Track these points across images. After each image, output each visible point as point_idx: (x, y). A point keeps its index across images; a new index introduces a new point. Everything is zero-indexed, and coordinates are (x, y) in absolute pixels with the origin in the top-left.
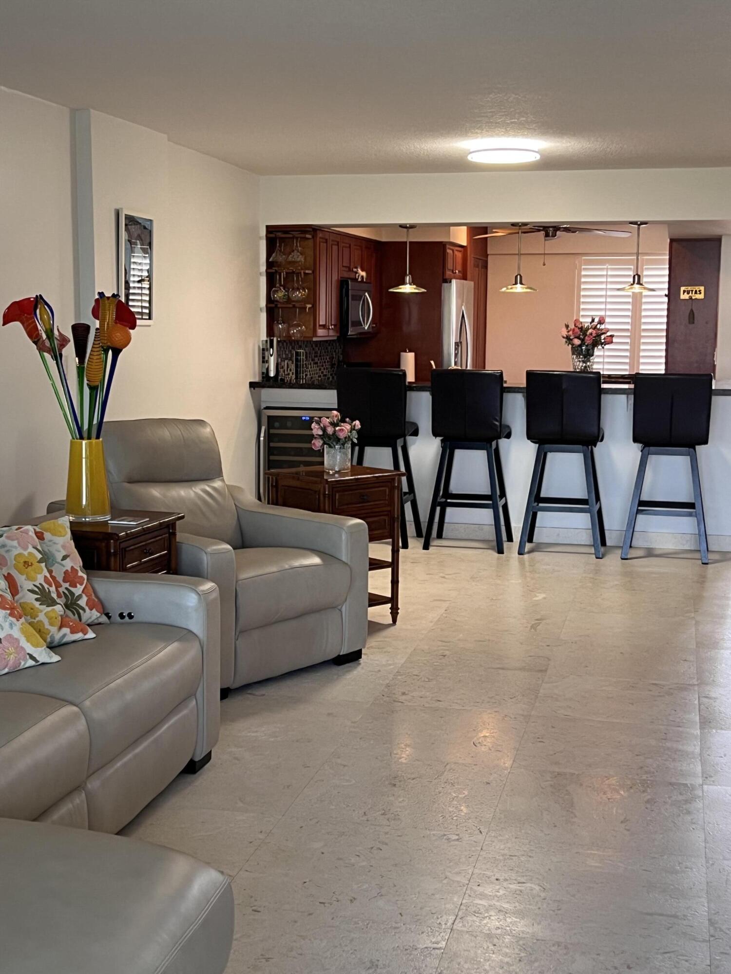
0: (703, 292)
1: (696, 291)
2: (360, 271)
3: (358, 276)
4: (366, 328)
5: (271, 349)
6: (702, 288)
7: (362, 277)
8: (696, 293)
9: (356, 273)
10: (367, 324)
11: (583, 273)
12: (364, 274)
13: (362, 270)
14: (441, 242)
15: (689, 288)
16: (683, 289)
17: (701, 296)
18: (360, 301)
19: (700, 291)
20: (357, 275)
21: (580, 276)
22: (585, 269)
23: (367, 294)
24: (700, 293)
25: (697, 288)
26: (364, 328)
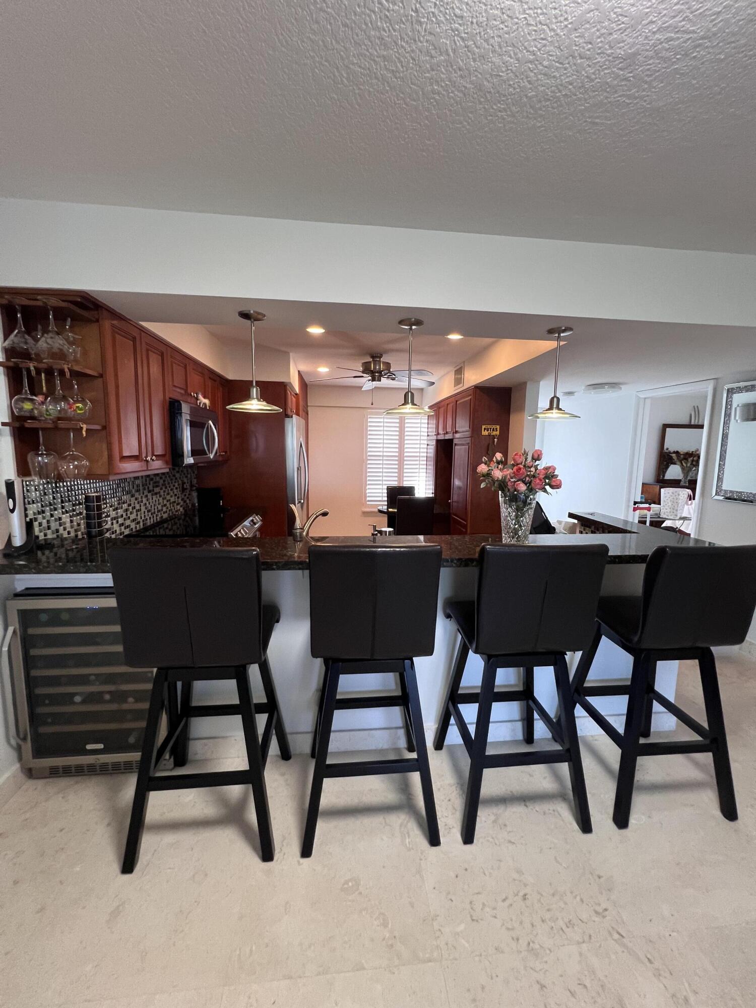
0: (498, 429)
1: (493, 429)
2: (200, 397)
3: (200, 403)
4: (212, 457)
5: (11, 500)
6: (498, 427)
7: (205, 404)
8: (493, 430)
9: (197, 399)
10: (212, 453)
11: (369, 420)
12: (207, 401)
13: (205, 397)
14: (282, 383)
15: (489, 427)
16: (484, 427)
17: (498, 433)
18: (204, 428)
19: (496, 429)
20: (198, 402)
21: (367, 422)
22: (370, 417)
23: (210, 422)
24: (497, 431)
25: (494, 427)
26: (210, 457)
